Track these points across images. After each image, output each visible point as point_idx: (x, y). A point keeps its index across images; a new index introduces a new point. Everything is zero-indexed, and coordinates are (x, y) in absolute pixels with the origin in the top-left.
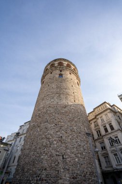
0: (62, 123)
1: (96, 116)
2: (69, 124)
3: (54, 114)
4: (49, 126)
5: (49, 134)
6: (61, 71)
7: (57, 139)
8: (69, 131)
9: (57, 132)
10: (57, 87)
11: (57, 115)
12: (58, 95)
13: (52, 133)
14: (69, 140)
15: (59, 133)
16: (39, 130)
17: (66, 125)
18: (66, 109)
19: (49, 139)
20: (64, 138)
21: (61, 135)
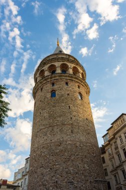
0: (57, 166)
1: (115, 135)
2: (64, 165)
3: (48, 156)
4: (45, 171)
5: (45, 181)
6: (53, 84)
7: (53, 184)
8: (64, 174)
9: (52, 177)
10: (49, 116)
11: (51, 158)
12: (51, 128)
13: (48, 179)
14: (65, 184)
15: (54, 178)
16: (36, 176)
17: (61, 168)
18: (61, 148)
19: (46, 185)
20: (59, 182)
21: (56, 180)
